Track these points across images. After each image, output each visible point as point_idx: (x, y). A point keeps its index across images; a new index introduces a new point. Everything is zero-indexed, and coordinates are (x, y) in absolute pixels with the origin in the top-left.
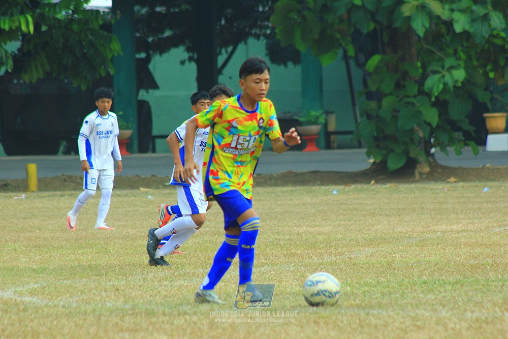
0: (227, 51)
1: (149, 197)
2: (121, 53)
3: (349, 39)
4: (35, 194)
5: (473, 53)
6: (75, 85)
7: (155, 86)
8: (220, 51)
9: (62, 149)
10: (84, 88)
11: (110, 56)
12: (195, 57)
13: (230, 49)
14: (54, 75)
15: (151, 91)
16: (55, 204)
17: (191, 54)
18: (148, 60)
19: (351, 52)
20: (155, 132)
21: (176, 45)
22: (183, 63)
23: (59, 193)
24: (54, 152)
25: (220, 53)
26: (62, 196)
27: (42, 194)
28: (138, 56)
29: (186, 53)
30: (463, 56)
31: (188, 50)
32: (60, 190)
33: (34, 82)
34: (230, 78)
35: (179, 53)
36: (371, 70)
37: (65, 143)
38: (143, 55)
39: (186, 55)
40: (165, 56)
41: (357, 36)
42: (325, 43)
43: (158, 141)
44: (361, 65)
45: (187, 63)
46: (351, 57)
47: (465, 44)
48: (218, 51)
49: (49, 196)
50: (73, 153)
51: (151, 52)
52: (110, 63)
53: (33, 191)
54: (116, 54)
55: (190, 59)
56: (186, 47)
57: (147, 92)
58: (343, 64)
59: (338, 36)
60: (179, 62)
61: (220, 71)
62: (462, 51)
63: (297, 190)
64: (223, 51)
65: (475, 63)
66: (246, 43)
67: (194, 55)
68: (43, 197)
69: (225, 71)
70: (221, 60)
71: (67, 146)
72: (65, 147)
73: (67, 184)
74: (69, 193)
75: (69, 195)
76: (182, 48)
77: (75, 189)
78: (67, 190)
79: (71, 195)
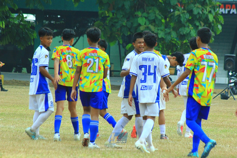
0: (76, 39)
2: (37, 38)
3: (121, 37)
5: (164, 46)
6: (19, 47)
9: (13, 70)
10: (22, 49)
11: (32, 38)
13: (77, 38)
14: (12, 43)
16: (10, 90)
19: (121, 42)
21: (58, 35)
22: (60, 42)
30: (161, 46)
36: (128, 49)
37: (15, 68)
41: (123, 37)
42: (112, 38)
44: (124, 47)
46: (121, 44)
47: (162, 42)
49: (8, 87)
50: (18, 72)
52: (33, 41)
54: (35, 38)
58: (118, 46)
59: (117, 36)
60: (58, 42)
62: (161, 45)
65: (165, 49)
66: (83, 36)
69: (75, 46)
71: (16, 69)
72: (15, 70)
73: (14, 83)
74: (15, 86)
75: (15, 87)
76: (60, 37)
77: (17, 85)
78: (14, 85)
79: (16, 87)
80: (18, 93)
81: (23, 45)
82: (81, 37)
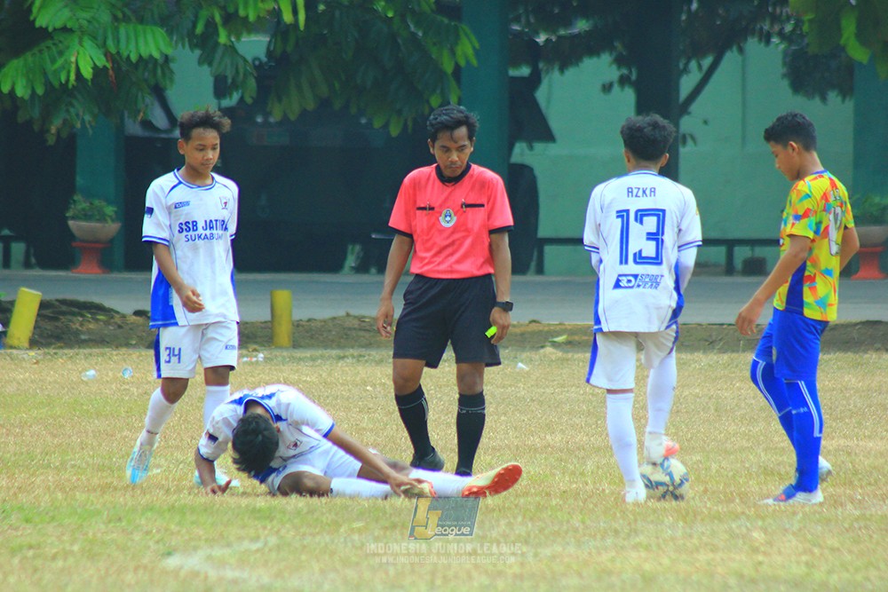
0: (700, 67)
1: (520, 365)
2: (474, 62)
4: (285, 354)
6: (377, 124)
7: (547, 136)
8: (686, 65)
9: (351, 261)
10: (395, 131)
11: (448, 67)
12: (634, 77)
13: (707, 62)
14: (337, 105)
15: (539, 146)
16: (324, 375)
17: (625, 71)
18: (534, 80)
20: (544, 231)
21: (594, 51)
22: (607, 88)
23: (335, 352)
24: (334, 266)
25: (686, 70)
26: (342, 358)
27: (299, 353)
28: (513, 72)
29: (614, 67)
31: (619, 61)
32: (340, 347)
33: (293, 117)
34: (706, 122)
35: (601, 67)
37: (357, 248)
38: (525, 71)
39: (613, 73)
40: (571, 72)
43: (548, 249)
45: (616, 88)
48: (681, 66)
49: (313, 359)
50: (373, 270)
51: (541, 65)
52: (453, 83)
53: (281, 347)
54: (462, 63)
55: (623, 81)
56: (614, 54)
57: (531, 148)
60: (599, 87)
61: (684, 108)
63: (830, 360)
64: (693, 64)
66: (741, 50)
67: (631, 72)
68: (300, 359)
69: (694, 107)
70: (687, 84)
71: (361, 255)
72: (358, 257)
73: (354, 333)
74: (355, 352)
75: (353, 357)
76: (606, 58)
77: (369, 345)
78: (353, 347)
79: (359, 358)
80: (368, 388)
81: (399, 112)
82: (731, 58)
